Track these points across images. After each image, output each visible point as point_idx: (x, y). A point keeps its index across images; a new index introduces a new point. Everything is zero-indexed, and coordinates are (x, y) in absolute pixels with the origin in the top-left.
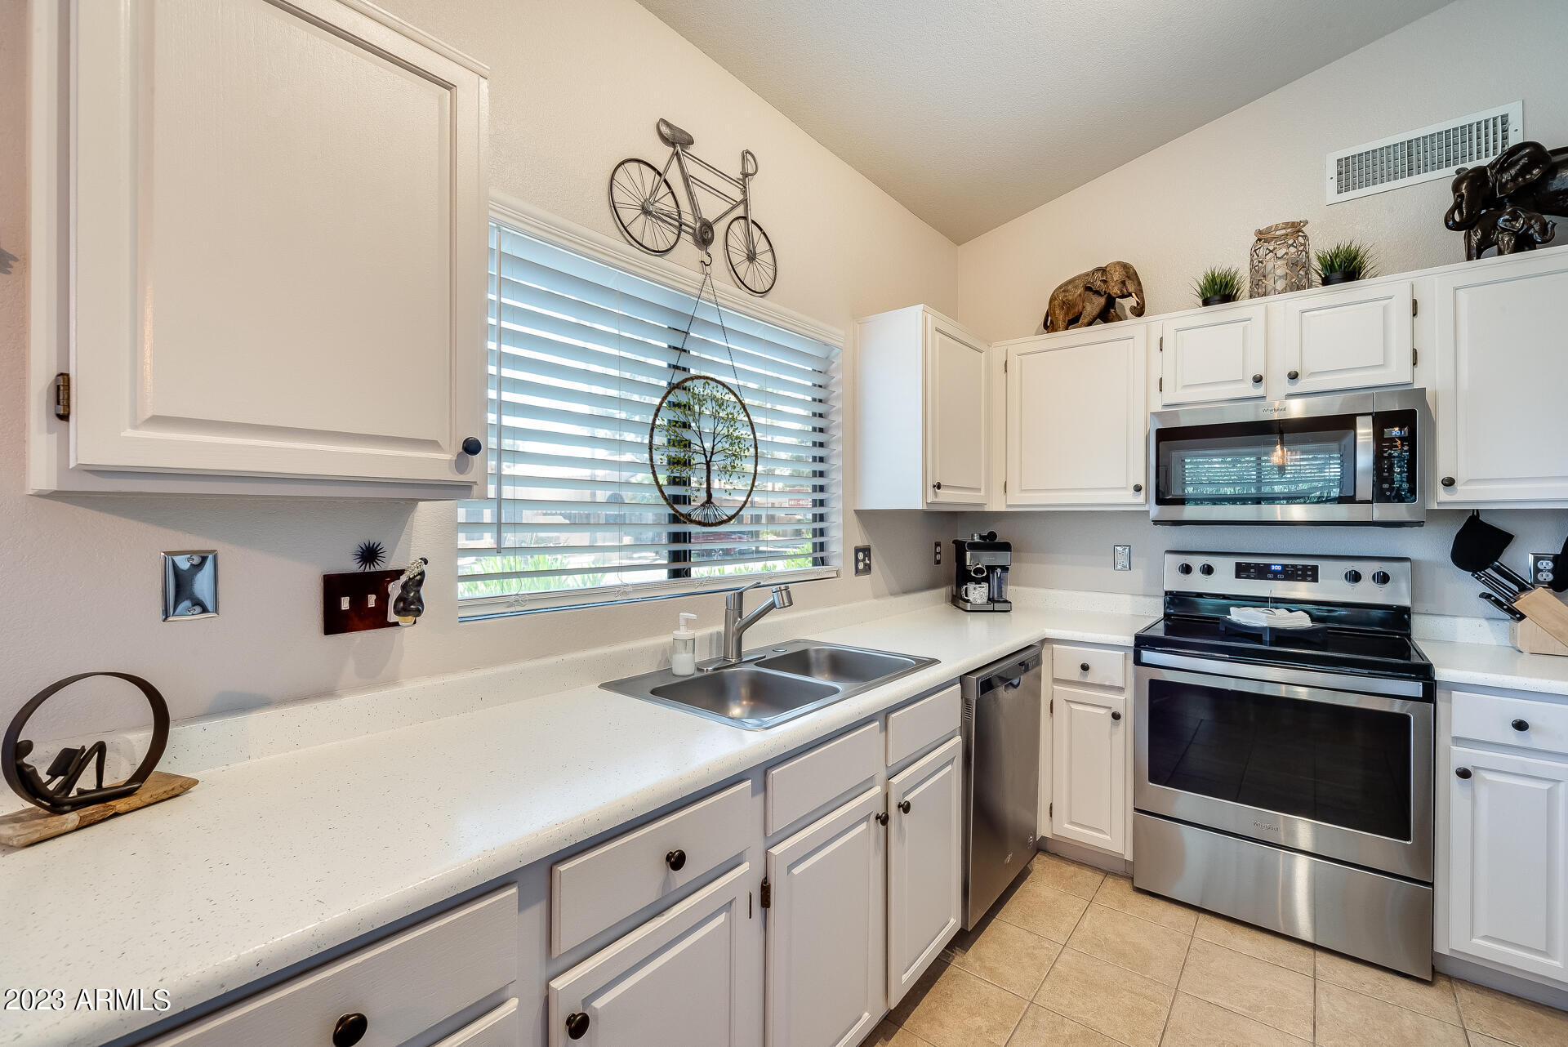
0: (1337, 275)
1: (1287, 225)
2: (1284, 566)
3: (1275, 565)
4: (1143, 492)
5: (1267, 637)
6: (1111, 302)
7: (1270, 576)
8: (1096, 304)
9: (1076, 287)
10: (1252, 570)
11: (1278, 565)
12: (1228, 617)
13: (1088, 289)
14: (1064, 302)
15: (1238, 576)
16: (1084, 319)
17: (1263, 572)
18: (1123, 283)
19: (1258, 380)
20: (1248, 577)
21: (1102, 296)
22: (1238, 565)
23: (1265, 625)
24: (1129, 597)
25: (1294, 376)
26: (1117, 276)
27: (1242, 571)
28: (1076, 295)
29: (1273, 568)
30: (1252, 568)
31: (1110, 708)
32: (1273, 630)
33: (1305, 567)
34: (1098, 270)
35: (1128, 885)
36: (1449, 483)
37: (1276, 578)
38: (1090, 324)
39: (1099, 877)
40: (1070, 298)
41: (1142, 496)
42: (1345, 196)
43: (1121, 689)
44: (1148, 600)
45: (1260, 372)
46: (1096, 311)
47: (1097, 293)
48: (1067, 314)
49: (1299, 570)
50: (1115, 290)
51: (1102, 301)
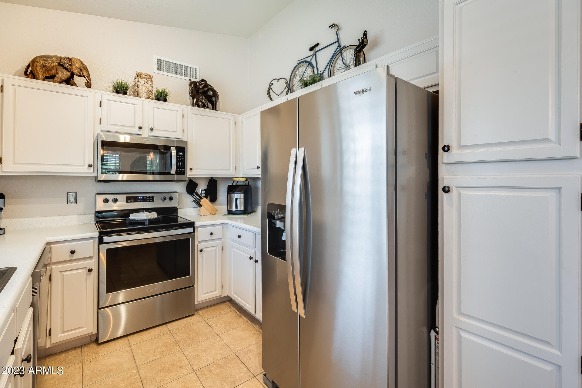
0: (162, 98)
1: (147, 75)
2: (143, 197)
3: (140, 196)
4: (92, 168)
5: (147, 223)
6: (72, 75)
7: (139, 201)
8: (63, 74)
9: (53, 61)
10: (132, 199)
11: (141, 196)
12: (129, 218)
13: (60, 64)
14: (44, 66)
15: (127, 202)
16: (57, 78)
17: (136, 200)
18: (81, 70)
19: (140, 128)
20: (131, 202)
21: (68, 71)
22: (127, 197)
23: (146, 218)
24: (76, 216)
25: (152, 129)
26: (78, 65)
27: (129, 200)
28: (53, 65)
29: (139, 198)
30: (132, 198)
31: (86, 268)
32: (149, 220)
33: (149, 196)
34: (67, 58)
35: (94, 345)
36: (191, 169)
37: (140, 201)
38: (60, 83)
39: (79, 351)
40: (49, 65)
41: (92, 170)
42: (159, 72)
43: (91, 258)
44: (87, 216)
45: (141, 125)
46: (64, 78)
47: (67, 69)
48: (44, 73)
49: (148, 198)
50: (76, 71)
51: (69, 74)
